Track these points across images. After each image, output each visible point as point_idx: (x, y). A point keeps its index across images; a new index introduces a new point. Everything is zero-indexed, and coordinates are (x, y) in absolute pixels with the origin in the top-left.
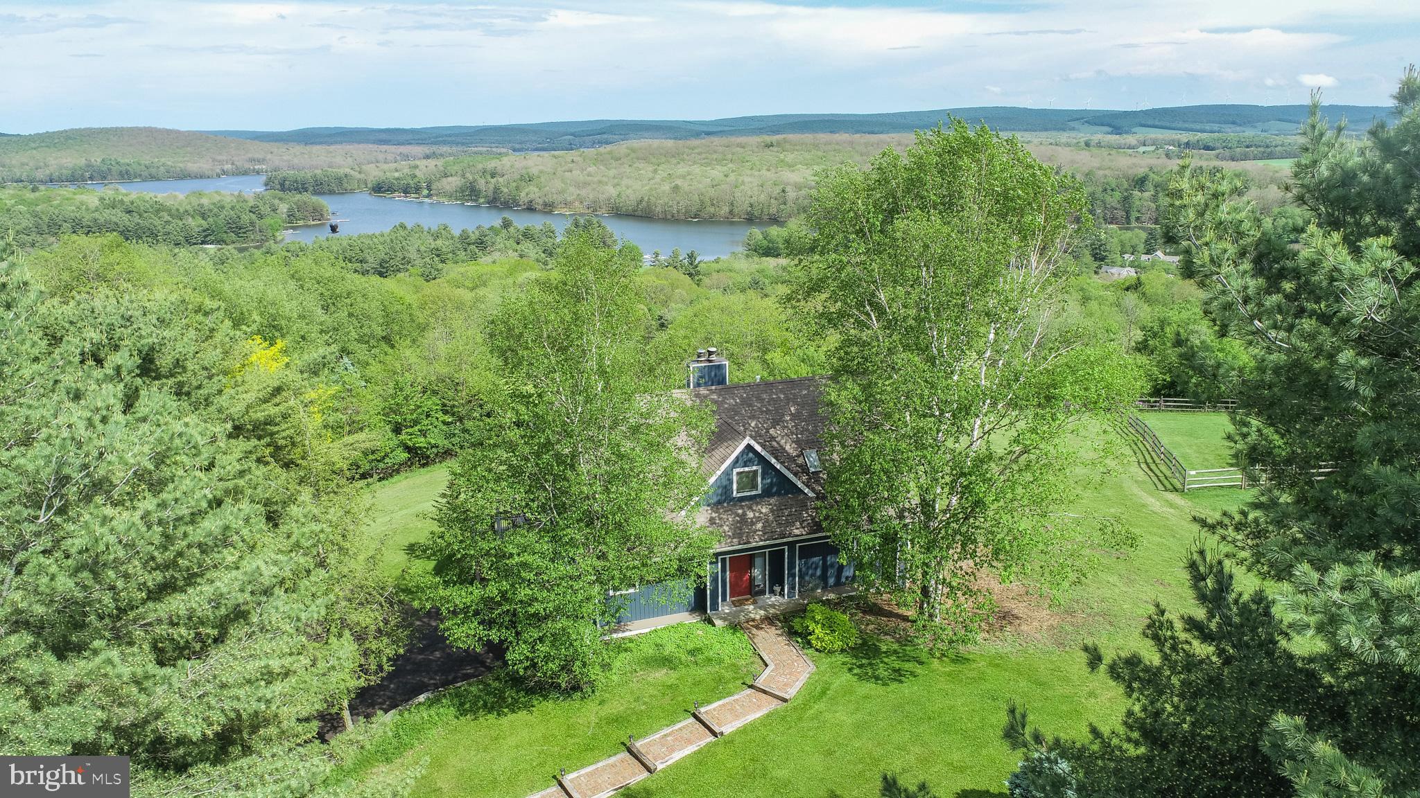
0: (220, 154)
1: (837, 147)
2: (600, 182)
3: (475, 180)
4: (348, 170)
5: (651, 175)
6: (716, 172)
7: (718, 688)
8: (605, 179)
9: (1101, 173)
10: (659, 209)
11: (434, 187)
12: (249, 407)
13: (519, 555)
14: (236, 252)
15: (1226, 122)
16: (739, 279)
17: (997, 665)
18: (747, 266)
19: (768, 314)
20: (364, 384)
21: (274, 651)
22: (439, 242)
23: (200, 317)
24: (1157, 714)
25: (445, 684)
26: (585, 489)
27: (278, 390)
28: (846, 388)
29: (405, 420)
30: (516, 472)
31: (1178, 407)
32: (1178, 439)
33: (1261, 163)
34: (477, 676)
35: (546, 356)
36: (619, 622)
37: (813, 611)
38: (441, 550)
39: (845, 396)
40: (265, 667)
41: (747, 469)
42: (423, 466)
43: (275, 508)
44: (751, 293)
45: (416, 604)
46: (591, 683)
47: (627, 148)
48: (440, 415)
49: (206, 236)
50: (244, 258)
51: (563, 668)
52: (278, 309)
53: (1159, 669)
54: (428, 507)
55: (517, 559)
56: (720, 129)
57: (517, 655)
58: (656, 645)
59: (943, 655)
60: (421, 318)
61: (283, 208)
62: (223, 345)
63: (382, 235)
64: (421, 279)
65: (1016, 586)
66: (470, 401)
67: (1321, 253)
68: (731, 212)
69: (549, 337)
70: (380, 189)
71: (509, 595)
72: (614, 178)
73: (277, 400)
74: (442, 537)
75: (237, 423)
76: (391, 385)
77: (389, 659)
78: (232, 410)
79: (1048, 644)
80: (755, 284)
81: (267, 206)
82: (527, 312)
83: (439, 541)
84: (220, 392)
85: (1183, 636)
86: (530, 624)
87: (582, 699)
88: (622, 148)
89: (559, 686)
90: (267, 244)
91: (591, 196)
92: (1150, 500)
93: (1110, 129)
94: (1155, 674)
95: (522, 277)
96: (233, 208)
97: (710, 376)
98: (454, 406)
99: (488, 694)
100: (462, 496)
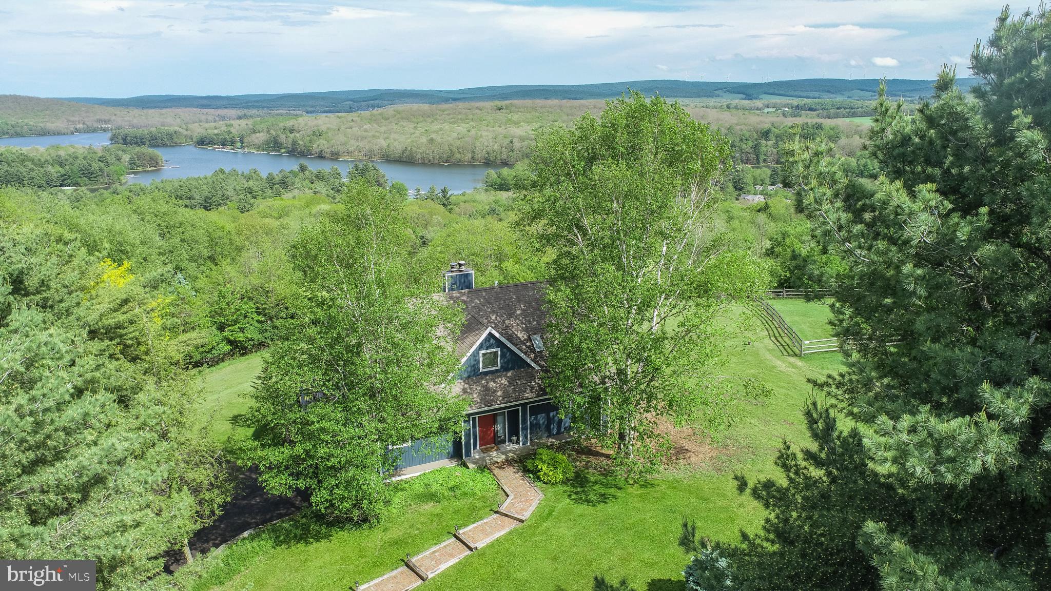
0: (73, 116)
1: (550, 110)
2: (374, 136)
3: (278, 136)
4: (177, 128)
5: (412, 131)
6: (461, 128)
7: (472, 514)
8: (377, 134)
9: (738, 127)
10: (419, 156)
11: (245, 140)
12: (101, 315)
13: (318, 422)
14: (88, 193)
15: (823, 91)
16: (480, 207)
17: (675, 488)
18: (486, 198)
19: (502, 234)
20: (194, 293)
21: (127, 508)
22: (251, 183)
23: (60, 246)
24: (786, 521)
25: (264, 522)
26: (368, 371)
27: (125, 302)
28: (561, 291)
29: (227, 320)
30: (315, 360)
31: (796, 295)
32: (797, 318)
33: (848, 120)
34: (288, 515)
35: (337, 272)
36: (396, 469)
37: (541, 454)
38: (258, 421)
39: (560, 296)
40: (120, 522)
41: (488, 351)
42: (243, 355)
43: (126, 393)
44: (489, 218)
45: (239, 463)
46: (377, 516)
47: (394, 111)
48: (255, 315)
49: (63, 180)
50: (95, 197)
51: (355, 506)
52: (124, 238)
53: (787, 489)
54: (248, 388)
55: (317, 425)
56: (463, 96)
57: (319, 498)
58: (426, 485)
59: (635, 482)
60: (238, 241)
61: (126, 158)
62: (80, 267)
63: (206, 178)
64: (238, 211)
65: (686, 429)
66: (278, 305)
67: (889, 195)
68: (473, 158)
69: (338, 257)
70: (202, 142)
71: (312, 453)
72: (385, 133)
73: (124, 309)
74: (259, 411)
75: (92, 328)
76: (216, 294)
77: (219, 506)
78: (89, 319)
79: (710, 470)
80: (492, 211)
81: (113, 156)
82: (321, 238)
83: (256, 413)
84: (78, 304)
85: (803, 464)
86: (329, 475)
87: (370, 528)
88: (390, 110)
89: (352, 519)
90: (114, 186)
91: (367, 147)
92: (779, 363)
93: (744, 96)
94: (784, 493)
95: (316, 209)
96: (85, 158)
97: (460, 282)
98: (265, 309)
99: (297, 528)
100: (274, 379)
